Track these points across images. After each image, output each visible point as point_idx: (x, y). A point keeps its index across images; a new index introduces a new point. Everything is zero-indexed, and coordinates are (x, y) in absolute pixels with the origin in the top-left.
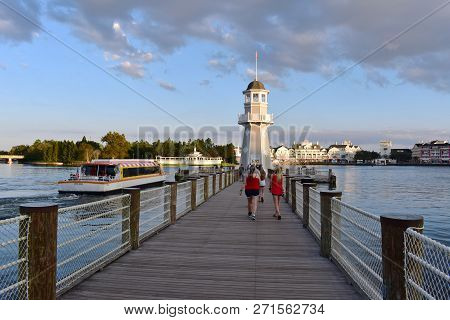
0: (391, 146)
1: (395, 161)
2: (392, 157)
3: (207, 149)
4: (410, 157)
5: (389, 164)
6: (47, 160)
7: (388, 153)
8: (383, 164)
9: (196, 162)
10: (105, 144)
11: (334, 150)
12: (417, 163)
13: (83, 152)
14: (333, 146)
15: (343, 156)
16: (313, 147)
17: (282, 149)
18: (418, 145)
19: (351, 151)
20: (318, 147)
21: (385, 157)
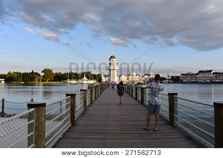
0: (171, 75)
1: (172, 81)
2: (171, 80)
3: (89, 76)
4: (179, 80)
5: (169, 83)
6: (17, 81)
8: (166, 83)
9: (85, 82)
11: (146, 76)
12: (182, 82)
14: (145, 75)
16: (136, 75)
17: (123, 76)
18: (182, 74)
20: (139, 75)
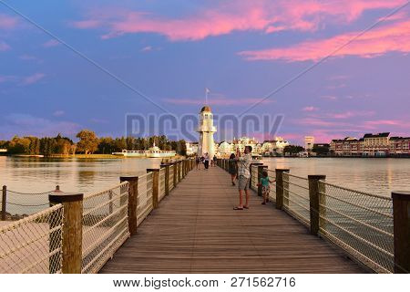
0: (313, 141)
1: (315, 154)
2: (314, 150)
3: (164, 144)
4: (327, 150)
5: (310, 156)
6: (30, 153)
7: (311, 147)
8: (305, 156)
9: (155, 155)
10: (79, 140)
11: (267, 145)
13: (62, 147)
14: (266, 142)
15: (275, 150)
16: (250, 142)
17: (225, 144)
18: (334, 141)
19: (281, 145)
20: (254, 142)
21: (309, 150)
